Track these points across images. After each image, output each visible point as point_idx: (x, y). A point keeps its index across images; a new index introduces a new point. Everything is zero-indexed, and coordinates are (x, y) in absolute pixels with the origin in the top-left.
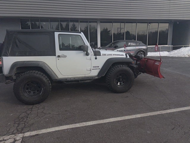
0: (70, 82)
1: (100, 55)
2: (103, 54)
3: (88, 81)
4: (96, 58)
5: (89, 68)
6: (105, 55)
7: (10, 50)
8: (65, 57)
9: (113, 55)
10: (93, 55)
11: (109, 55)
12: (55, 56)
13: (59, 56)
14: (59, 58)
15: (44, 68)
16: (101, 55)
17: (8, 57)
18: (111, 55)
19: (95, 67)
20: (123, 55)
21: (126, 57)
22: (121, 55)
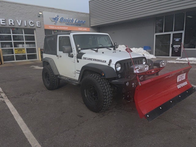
1: (81, 59)
6: (85, 58)
9: (94, 60)
10: (76, 57)
11: (89, 59)
18: (91, 59)
19: (78, 71)
20: (105, 61)
21: (109, 65)
22: (103, 61)
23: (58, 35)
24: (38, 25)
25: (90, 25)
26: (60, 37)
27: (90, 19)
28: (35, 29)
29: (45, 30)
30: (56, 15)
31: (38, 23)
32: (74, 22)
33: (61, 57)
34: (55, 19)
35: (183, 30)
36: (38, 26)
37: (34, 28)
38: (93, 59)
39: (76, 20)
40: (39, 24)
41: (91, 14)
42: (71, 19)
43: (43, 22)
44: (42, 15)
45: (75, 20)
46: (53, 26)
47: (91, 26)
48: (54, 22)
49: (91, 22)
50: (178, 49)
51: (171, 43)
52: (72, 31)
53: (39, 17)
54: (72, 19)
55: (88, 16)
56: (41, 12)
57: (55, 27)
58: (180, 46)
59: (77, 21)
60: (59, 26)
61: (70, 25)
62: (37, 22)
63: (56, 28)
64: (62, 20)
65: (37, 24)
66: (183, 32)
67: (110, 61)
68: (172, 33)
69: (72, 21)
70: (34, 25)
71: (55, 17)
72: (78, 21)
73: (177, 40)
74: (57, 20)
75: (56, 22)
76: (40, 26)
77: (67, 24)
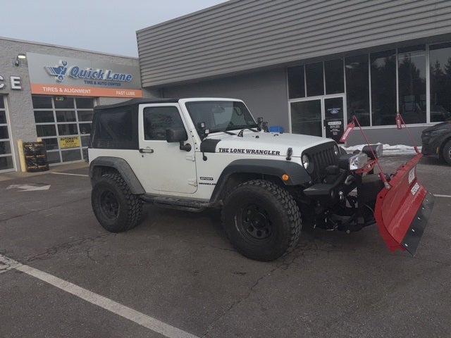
1: (214, 152)
2: (220, 149)
3: (194, 209)
4: (205, 159)
5: (191, 180)
6: (225, 151)
9: (248, 151)
10: (199, 150)
11: (236, 151)
12: (138, 149)
13: (143, 151)
14: (144, 154)
15: (120, 170)
16: (217, 150)
18: (241, 151)
19: (205, 179)
20: (278, 153)
21: (288, 159)
22: (271, 152)
23: (140, 105)
24: (16, 85)
25: (142, 84)
26: (145, 109)
27: (141, 70)
28: (7, 95)
29: (33, 97)
30: (60, 62)
31: (15, 80)
32: (105, 78)
33: (152, 151)
34: (57, 70)
35: (343, 92)
36: (14, 87)
37: (4, 92)
38: (245, 151)
39: (110, 72)
40: (18, 82)
41: (141, 60)
42: (98, 71)
43: (28, 76)
44: (25, 62)
45: (107, 72)
46: (54, 86)
47: (144, 86)
48: (57, 78)
49: (143, 78)
50: (338, 129)
51: (323, 117)
52: (100, 99)
53: (17, 65)
54: (101, 71)
55: (136, 64)
56: (24, 55)
57: (59, 89)
58: (340, 123)
59: (112, 76)
60: (69, 88)
61: (95, 83)
62: (12, 78)
63: (61, 90)
64: (76, 73)
65: (13, 82)
66: (344, 96)
67: (290, 151)
68: (322, 98)
69: (101, 74)
70: (5, 86)
71: (57, 66)
72: (114, 76)
73: (334, 111)
74: (64, 73)
75: (61, 76)
76: (19, 87)
77: (89, 82)
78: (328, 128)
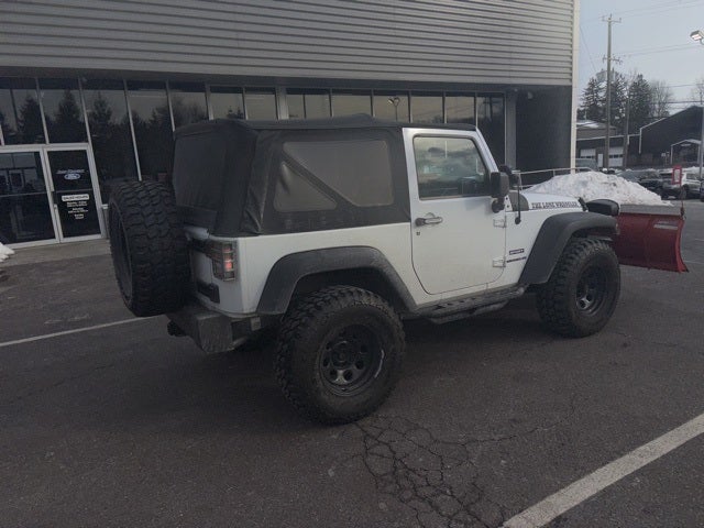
0: (456, 313)
1: (527, 209)
2: (533, 204)
3: (497, 306)
4: (518, 221)
5: (498, 259)
6: (537, 206)
7: (262, 209)
8: (436, 221)
10: (511, 208)
11: (547, 205)
12: (409, 220)
13: (420, 222)
14: (420, 229)
15: (387, 271)
16: (531, 207)
17: (260, 237)
19: (515, 252)
20: (576, 204)
26: (415, 137)
33: (441, 221)
35: (86, 140)
38: (554, 204)
50: (85, 208)
51: (50, 187)
58: (87, 197)
66: (87, 148)
68: (42, 150)
73: (72, 176)
78: (63, 207)
